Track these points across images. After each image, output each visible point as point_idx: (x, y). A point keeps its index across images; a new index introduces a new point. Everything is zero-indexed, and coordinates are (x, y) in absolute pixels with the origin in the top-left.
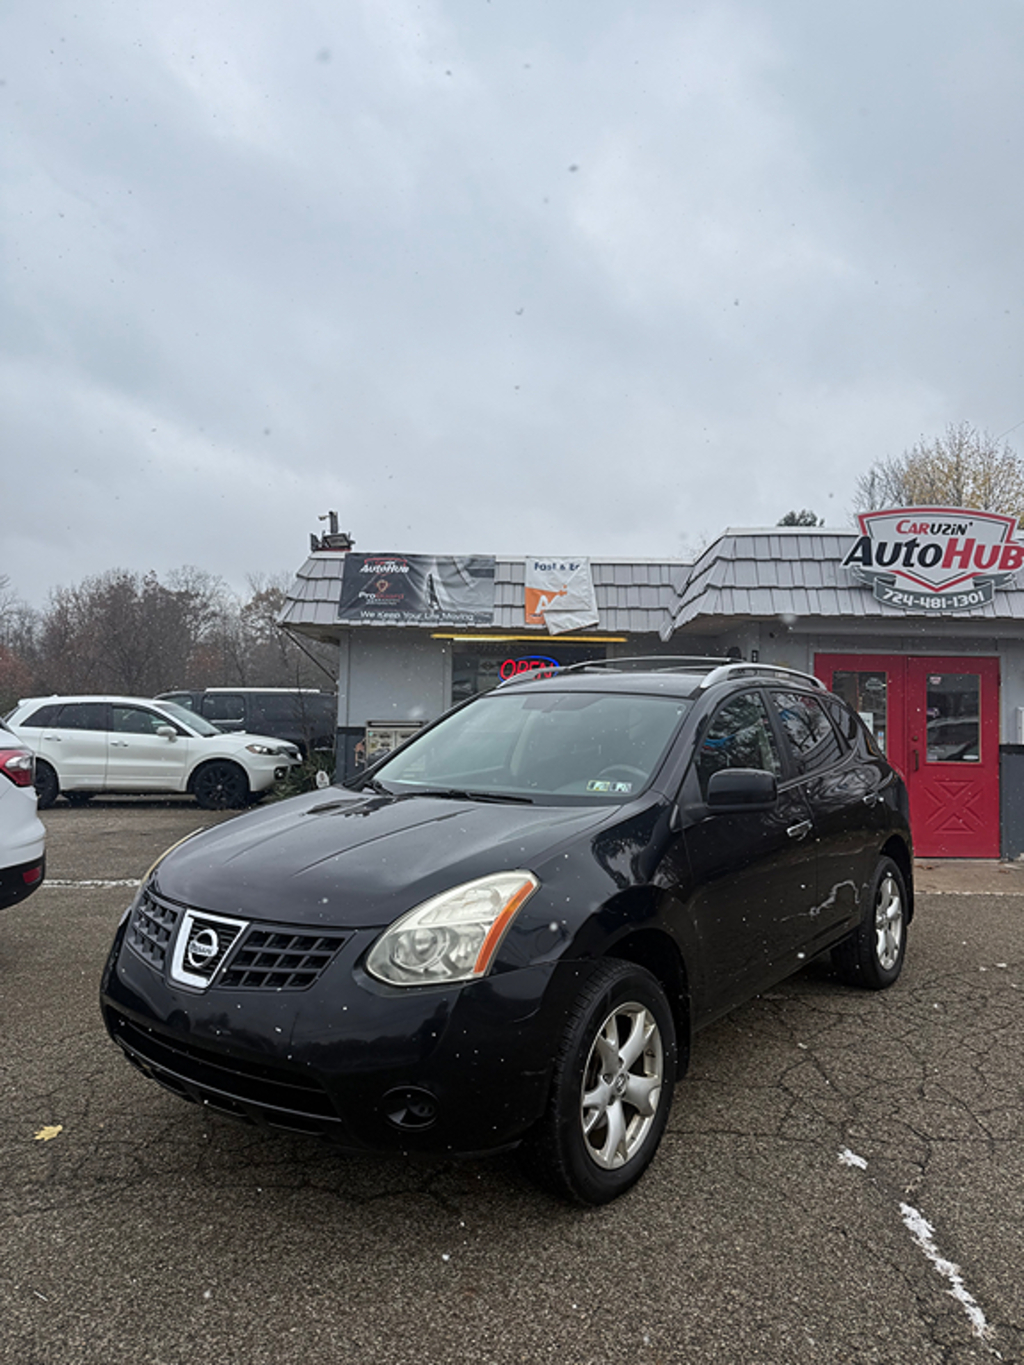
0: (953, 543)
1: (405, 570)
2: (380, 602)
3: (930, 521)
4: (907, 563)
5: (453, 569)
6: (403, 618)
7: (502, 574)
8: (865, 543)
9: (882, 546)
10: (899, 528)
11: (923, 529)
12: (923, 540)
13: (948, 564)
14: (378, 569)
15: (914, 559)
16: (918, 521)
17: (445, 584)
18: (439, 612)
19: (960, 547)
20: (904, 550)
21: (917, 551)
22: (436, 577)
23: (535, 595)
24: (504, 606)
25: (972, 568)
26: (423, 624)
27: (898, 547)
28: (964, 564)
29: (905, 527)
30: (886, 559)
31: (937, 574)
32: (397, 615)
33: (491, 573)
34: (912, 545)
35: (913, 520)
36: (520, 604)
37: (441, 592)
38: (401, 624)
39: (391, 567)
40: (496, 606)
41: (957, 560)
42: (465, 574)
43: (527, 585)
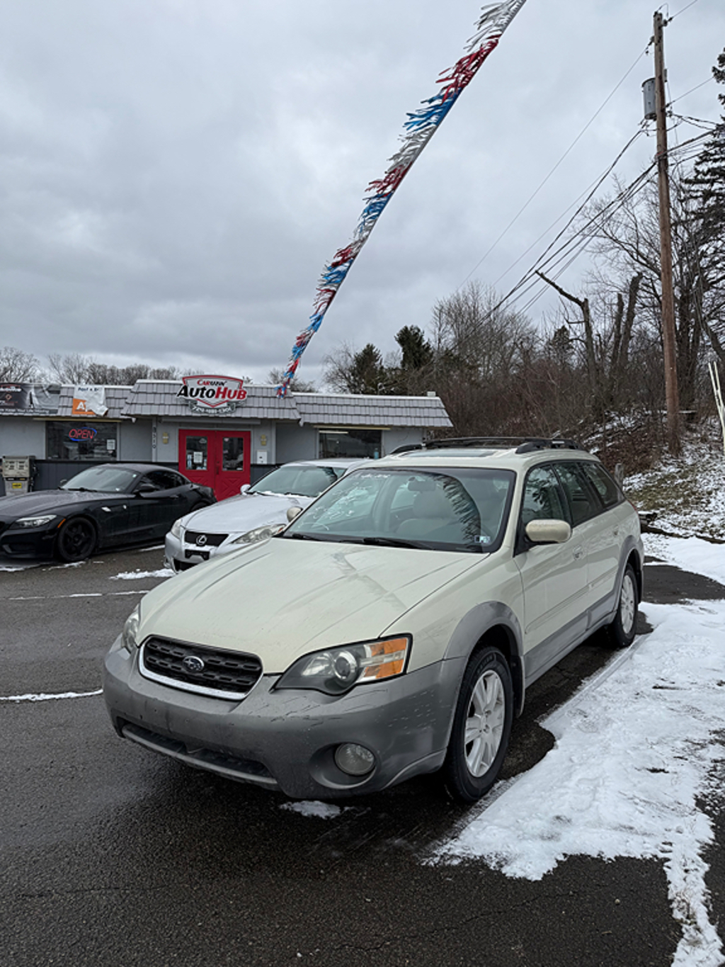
0: (219, 389)
1: (19, 390)
2: (6, 404)
3: (210, 380)
4: (202, 396)
5: (41, 390)
6: (17, 412)
7: (63, 393)
8: (185, 388)
9: (192, 390)
10: (198, 383)
11: (208, 383)
12: (208, 388)
13: (217, 397)
14: (7, 389)
15: (204, 395)
16: (206, 380)
17: (37, 397)
18: (34, 409)
19: (222, 390)
20: (200, 391)
21: (205, 392)
22: (33, 393)
23: (77, 402)
24: (63, 407)
25: (227, 398)
26: (26, 414)
27: (198, 390)
28: (223, 397)
29: (201, 382)
30: (194, 394)
31: (213, 400)
32: (14, 410)
33: (58, 392)
34: (203, 389)
35: (204, 380)
36: (70, 405)
37: (35, 400)
38: (16, 414)
39: (13, 389)
40: (59, 407)
41: (221, 395)
42: (47, 392)
43: (75, 397)
